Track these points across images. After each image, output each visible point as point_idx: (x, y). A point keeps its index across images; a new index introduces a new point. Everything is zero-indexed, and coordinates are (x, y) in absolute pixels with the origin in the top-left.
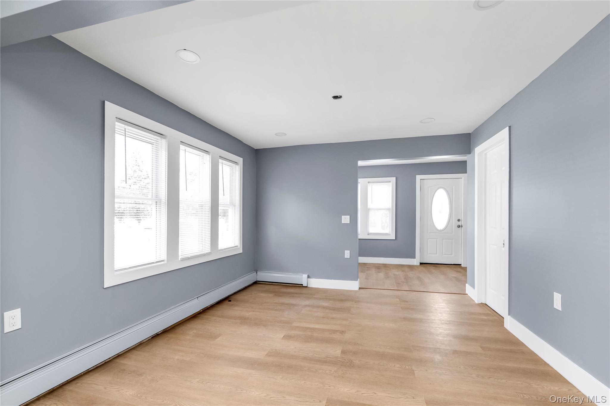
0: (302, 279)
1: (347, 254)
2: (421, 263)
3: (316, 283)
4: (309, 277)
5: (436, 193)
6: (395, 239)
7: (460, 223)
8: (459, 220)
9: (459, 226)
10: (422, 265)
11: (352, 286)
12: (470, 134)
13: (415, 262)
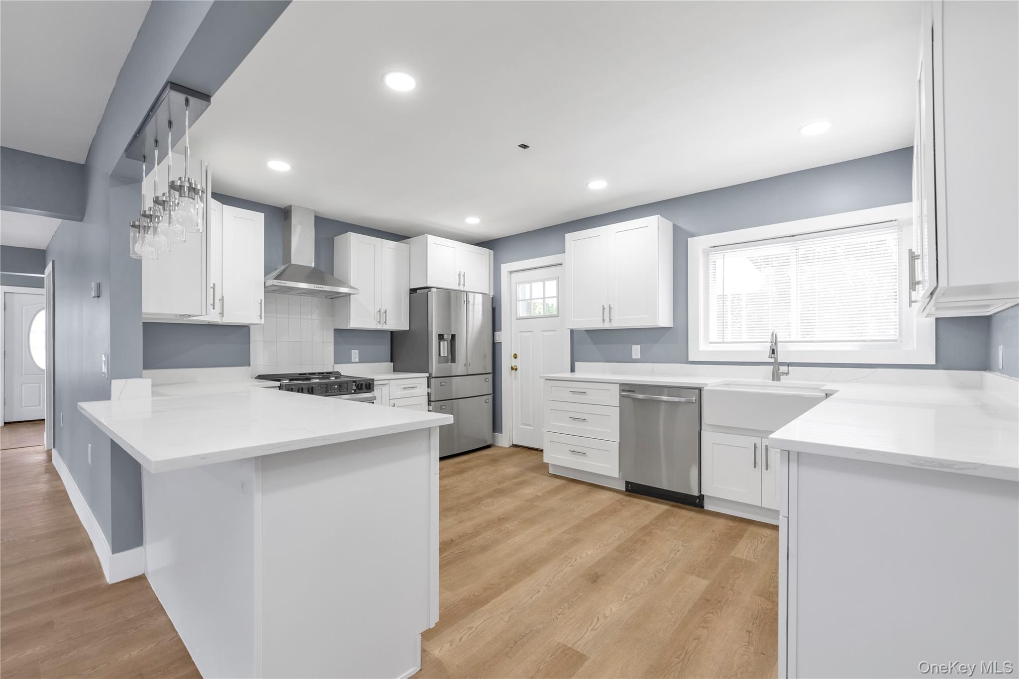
12: (44, 251)
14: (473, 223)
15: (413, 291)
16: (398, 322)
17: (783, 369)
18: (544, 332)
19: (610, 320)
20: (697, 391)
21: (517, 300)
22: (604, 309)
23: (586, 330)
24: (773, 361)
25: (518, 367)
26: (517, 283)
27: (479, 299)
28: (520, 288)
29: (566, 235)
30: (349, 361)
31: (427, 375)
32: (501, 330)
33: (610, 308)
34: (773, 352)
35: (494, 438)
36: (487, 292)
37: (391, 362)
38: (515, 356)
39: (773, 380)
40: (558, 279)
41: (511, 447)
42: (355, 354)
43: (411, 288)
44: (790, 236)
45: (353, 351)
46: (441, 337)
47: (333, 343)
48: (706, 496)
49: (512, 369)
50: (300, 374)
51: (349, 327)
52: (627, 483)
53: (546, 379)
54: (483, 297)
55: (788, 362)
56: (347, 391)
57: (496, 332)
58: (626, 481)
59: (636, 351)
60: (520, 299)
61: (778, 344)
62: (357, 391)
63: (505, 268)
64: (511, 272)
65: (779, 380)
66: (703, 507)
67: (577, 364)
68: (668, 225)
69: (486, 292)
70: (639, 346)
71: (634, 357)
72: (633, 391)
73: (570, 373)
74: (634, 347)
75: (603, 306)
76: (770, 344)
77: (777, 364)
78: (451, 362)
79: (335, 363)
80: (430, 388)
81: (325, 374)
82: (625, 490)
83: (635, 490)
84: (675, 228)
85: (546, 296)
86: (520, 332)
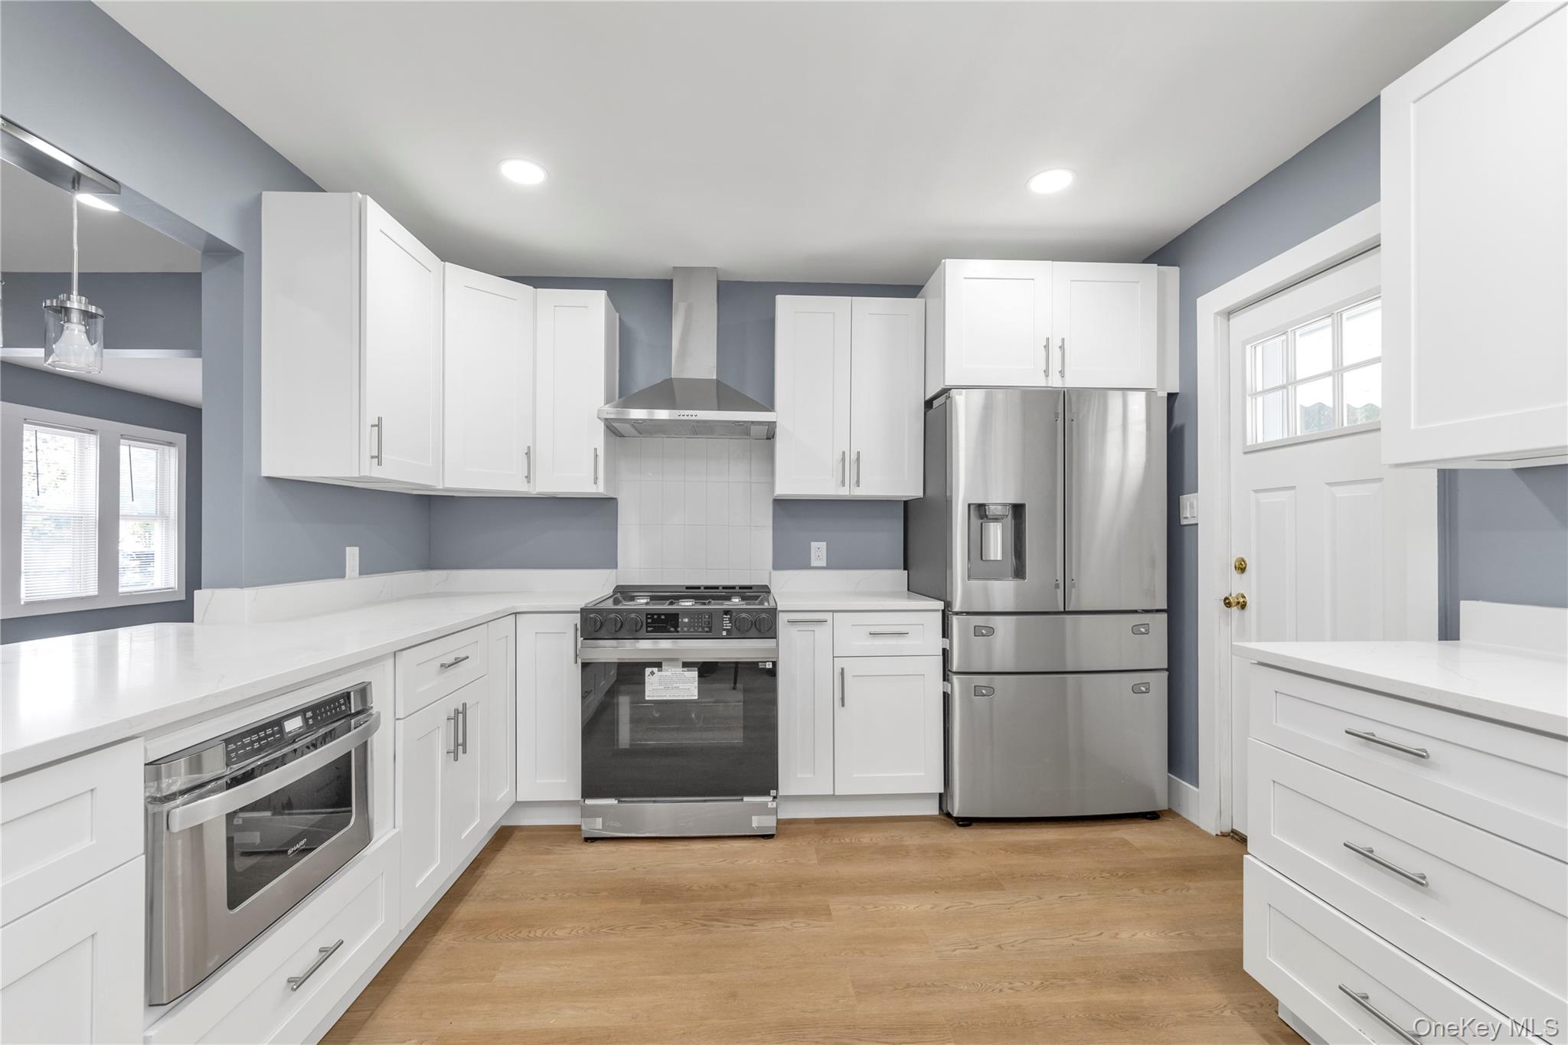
15: (931, 397)
16: (902, 478)
18: (1334, 489)
21: (1245, 393)
25: (1248, 599)
26: (1245, 343)
28: (1256, 353)
30: (806, 565)
31: (943, 605)
32: (1196, 491)
35: (1172, 790)
36: (1154, 385)
37: (905, 569)
38: (1241, 568)
41: (1223, 835)
42: (818, 551)
45: (813, 544)
47: (771, 528)
49: (1229, 603)
50: (688, 588)
56: (710, 631)
57: (1182, 496)
60: (1256, 388)
62: (735, 633)
63: (1211, 306)
64: (1229, 313)
67: (1468, 610)
69: (1146, 386)
79: (774, 568)
80: (948, 638)
81: (721, 589)
85: (1344, 368)
86: (1256, 491)
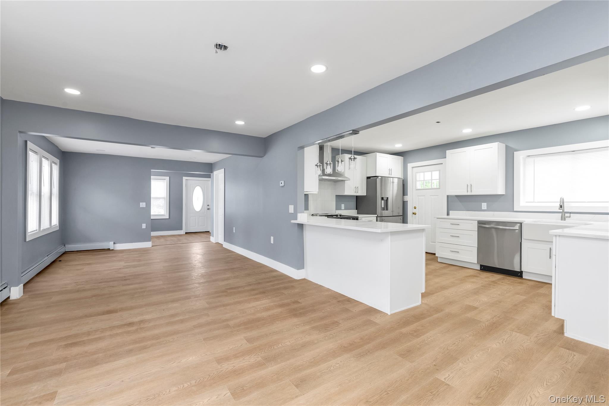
0: (110, 245)
1: (144, 226)
2: (186, 233)
3: (119, 247)
4: (114, 243)
5: (195, 189)
6: (168, 218)
7: (209, 207)
8: (208, 205)
9: (208, 209)
10: (187, 234)
11: (148, 245)
12: (211, 164)
13: (182, 232)
14: (399, 146)
15: (368, 178)
16: (362, 192)
17: (567, 215)
18: (431, 197)
19: (471, 191)
20: (519, 224)
21: (416, 181)
22: (468, 186)
23: (456, 196)
24: (562, 211)
25: (416, 213)
26: (416, 173)
27: (396, 180)
28: (418, 175)
29: (447, 151)
30: (341, 209)
31: (376, 215)
32: (407, 195)
33: (471, 186)
34: (561, 207)
36: (401, 177)
37: (356, 210)
38: (415, 208)
39: (561, 220)
40: (440, 171)
42: (343, 206)
43: (368, 176)
44: (572, 151)
46: (382, 199)
47: (335, 201)
48: (524, 271)
49: (413, 213)
51: (344, 194)
52: (481, 266)
53: (437, 218)
54: (398, 179)
55: (570, 212)
57: (405, 196)
58: (480, 265)
59: (484, 206)
60: (418, 180)
61: (565, 203)
63: (410, 166)
64: (413, 167)
65: (565, 220)
66: (522, 277)
67: (451, 212)
68: (503, 146)
69: (399, 177)
70: (486, 203)
71: (483, 208)
72: (485, 224)
73: (447, 216)
74: (483, 204)
75: (467, 185)
76: (560, 203)
77: (564, 213)
78: (386, 210)
79: (336, 210)
82: (480, 269)
83: (485, 268)
84: (507, 147)
85: (433, 179)
86: (418, 196)
